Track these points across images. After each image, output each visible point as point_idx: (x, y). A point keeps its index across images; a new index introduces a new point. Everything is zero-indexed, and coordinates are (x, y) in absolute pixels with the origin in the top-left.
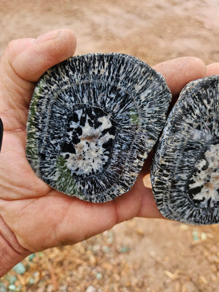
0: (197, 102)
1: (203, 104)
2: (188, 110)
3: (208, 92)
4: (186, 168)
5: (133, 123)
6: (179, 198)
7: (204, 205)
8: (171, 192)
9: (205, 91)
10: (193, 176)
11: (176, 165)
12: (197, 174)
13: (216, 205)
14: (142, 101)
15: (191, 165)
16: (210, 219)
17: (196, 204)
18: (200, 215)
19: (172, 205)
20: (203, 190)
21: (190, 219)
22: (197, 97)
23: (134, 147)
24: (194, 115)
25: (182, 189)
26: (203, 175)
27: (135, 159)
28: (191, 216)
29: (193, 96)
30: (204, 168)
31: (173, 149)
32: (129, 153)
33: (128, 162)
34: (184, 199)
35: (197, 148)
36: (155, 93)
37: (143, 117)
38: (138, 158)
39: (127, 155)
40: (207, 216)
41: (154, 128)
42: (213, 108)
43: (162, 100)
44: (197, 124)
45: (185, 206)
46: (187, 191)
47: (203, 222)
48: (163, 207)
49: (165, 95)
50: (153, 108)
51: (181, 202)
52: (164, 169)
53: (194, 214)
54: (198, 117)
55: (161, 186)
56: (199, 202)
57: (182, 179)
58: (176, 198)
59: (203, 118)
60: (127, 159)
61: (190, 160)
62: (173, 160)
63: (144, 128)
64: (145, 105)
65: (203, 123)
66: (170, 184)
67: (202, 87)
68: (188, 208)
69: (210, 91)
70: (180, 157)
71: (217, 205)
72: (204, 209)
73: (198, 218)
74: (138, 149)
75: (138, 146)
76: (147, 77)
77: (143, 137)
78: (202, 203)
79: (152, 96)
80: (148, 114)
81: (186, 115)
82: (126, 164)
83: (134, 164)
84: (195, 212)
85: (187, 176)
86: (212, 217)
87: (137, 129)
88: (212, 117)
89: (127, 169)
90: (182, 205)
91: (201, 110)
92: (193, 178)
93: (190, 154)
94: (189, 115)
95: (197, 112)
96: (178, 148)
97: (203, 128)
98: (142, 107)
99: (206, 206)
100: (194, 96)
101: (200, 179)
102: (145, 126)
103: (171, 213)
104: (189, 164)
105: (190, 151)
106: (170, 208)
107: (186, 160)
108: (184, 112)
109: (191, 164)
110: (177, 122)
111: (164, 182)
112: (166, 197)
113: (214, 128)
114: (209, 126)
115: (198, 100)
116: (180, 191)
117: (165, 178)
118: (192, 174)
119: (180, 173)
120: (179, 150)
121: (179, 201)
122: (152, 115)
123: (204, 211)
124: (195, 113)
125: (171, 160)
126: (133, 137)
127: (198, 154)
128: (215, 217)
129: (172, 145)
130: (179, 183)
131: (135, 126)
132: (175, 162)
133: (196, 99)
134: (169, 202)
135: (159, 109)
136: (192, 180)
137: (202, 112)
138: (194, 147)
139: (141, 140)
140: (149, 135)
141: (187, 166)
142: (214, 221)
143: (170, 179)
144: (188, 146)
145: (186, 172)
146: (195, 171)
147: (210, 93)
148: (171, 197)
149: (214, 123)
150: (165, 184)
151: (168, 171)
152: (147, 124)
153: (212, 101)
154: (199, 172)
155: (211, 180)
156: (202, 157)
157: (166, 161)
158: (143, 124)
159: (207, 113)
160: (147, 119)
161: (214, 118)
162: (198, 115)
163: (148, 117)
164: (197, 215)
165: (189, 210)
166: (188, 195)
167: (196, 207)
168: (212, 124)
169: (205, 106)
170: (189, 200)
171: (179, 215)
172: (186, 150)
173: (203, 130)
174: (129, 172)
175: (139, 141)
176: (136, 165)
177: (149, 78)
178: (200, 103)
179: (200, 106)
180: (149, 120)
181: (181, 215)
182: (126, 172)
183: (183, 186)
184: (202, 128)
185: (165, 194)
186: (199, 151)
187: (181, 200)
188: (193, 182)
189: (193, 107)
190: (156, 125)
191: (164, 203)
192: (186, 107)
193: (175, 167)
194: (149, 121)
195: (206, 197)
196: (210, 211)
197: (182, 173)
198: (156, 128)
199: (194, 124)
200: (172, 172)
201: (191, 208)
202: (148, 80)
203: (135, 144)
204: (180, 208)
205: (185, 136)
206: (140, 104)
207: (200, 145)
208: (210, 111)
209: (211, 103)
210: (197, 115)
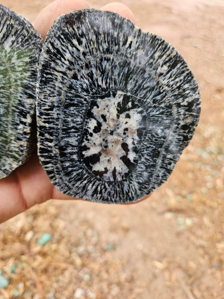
0: (64, 44)
1: (73, 45)
2: (55, 55)
3: (76, 30)
4: (73, 130)
5: (5, 80)
6: (75, 169)
7: (109, 178)
8: (62, 162)
9: (71, 28)
10: (85, 140)
11: (59, 127)
12: (89, 137)
13: (124, 178)
14: (8, 52)
15: (78, 127)
16: (121, 196)
17: (98, 177)
18: (107, 191)
19: (68, 178)
20: (102, 158)
21: (95, 195)
22: (62, 37)
23: (13, 110)
24: (65, 60)
25: (75, 157)
26: (97, 138)
27: (18, 124)
28: (95, 192)
29: (57, 36)
30: (97, 129)
31: (49, 106)
32: (10, 119)
33: (12, 129)
34: (80, 171)
35: (81, 104)
36: (20, 40)
37: (13, 71)
38: (22, 122)
39: (7, 121)
40: (116, 192)
41: (29, 84)
42: (88, 50)
43: (30, 47)
44: (72, 73)
45: (85, 180)
46: (82, 160)
47: (113, 200)
48: (57, 181)
49: (32, 40)
50: (23, 60)
51: (78, 174)
52: (46, 133)
53: (99, 189)
54: (71, 63)
55: (46, 154)
56: (101, 174)
57: (71, 145)
58: (70, 169)
59: (78, 64)
60: (10, 126)
61: (75, 120)
62: (53, 120)
63: (18, 85)
64: (12, 57)
65: (79, 71)
66: (57, 151)
67: (66, 23)
68: (90, 182)
69: (78, 28)
70: (62, 116)
71: (126, 177)
72: (110, 183)
73: (105, 195)
74: (18, 112)
75: (18, 108)
76: (6, 21)
77: (21, 97)
78: (105, 175)
79: (17, 44)
80: (19, 66)
81: (54, 61)
82: (10, 132)
83: (18, 131)
84: (99, 187)
85: (77, 141)
86: (123, 194)
87: (10, 87)
88: (90, 63)
89: (13, 138)
90: (80, 178)
91: (72, 54)
92: (85, 143)
93: (72, 112)
94: (58, 61)
95: (68, 56)
96: (56, 105)
97: (81, 77)
98: (10, 59)
99: (112, 180)
100: (59, 36)
101: (94, 144)
102: (19, 82)
103: (70, 189)
104: (75, 125)
105: (72, 108)
106: (66, 182)
107: (69, 119)
108: (51, 57)
109: (77, 125)
110: (46, 71)
111: (49, 149)
112: (57, 168)
113: (95, 76)
114: (88, 75)
115: (65, 40)
116: (72, 160)
117: (50, 144)
118: (83, 138)
119: (66, 137)
120: (58, 106)
121: (75, 173)
122: (24, 67)
123: (111, 186)
124: (66, 58)
125: (51, 120)
126: (9, 98)
127: (83, 111)
128: (127, 194)
129: (46, 100)
130: (69, 150)
131: (8, 84)
132: (57, 123)
133: (62, 39)
134: (62, 174)
135: (30, 60)
136: (85, 146)
137: (75, 56)
138: (76, 102)
139: (20, 101)
140: (26, 93)
141: (73, 127)
142: (127, 198)
143: (56, 145)
144: (68, 101)
145: (75, 136)
146: (85, 134)
147: (78, 30)
148: (64, 168)
149: (94, 71)
150: (51, 151)
151: (51, 134)
152: (21, 79)
153: (84, 40)
154: (91, 135)
155: (110, 145)
156: (90, 115)
157: (45, 122)
158: (16, 81)
159: (82, 57)
160: (18, 74)
161: (92, 63)
162: (70, 59)
163: (20, 71)
164: (103, 191)
165: (91, 185)
166: (84, 165)
167: (100, 180)
168: (92, 71)
169: (76, 47)
170: (87, 171)
171: (80, 191)
172: (67, 106)
173: (82, 79)
174: (16, 141)
175: (17, 102)
176: (21, 132)
177: (8, 22)
178: (69, 45)
179: (70, 48)
180: (22, 74)
181: (82, 191)
182: (13, 142)
183: (74, 153)
184: (79, 77)
185: (56, 164)
186: (84, 108)
187: (78, 172)
188: (86, 148)
189: (61, 50)
190: (31, 80)
191: (57, 176)
192: (52, 51)
193: (59, 129)
194: (23, 76)
195: (108, 168)
196: (118, 186)
197: (70, 137)
198: (32, 83)
199: (68, 72)
200: (57, 137)
201: (93, 182)
202: (8, 26)
203: (13, 106)
204: (79, 182)
205: (61, 88)
206: (6, 56)
207: (83, 100)
208: (84, 54)
209: (84, 44)
210: (68, 60)
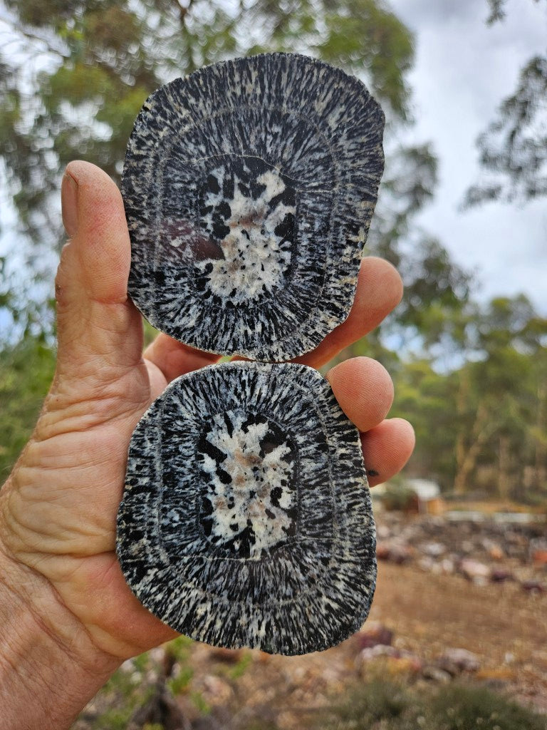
2: (358, 582)
4: (313, 483)
6: (297, 418)
7: (236, 416)
8: (319, 425)
10: (292, 471)
11: (334, 482)
12: (285, 478)
13: (210, 421)
15: (306, 490)
16: (206, 386)
17: (255, 413)
18: (233, 390)
19: (304, 398)
20: (257, 448)
21: (252, 376)
24: (344, 580)
25: (301, 439)
26: (274, 479)
28: (253, 384)
30: (276, 494)
31: (354, 510)
34: (287, 417)
35: (309, 525)
44: (331, 566)
45: (276, 403)
46: (289, 436)
48: (321, 389)
51: (289, 409)
52: (352, 468)
54: (335, 578)
55: (345, 432)
56: (252, 420)
57: (311, 458)
58: (304, 416)
59: (325, 579)
61: (313, 500)
62: (345, 490)
65: (322, 571)
66: (329, 443)
70: (333, 499)
71: (208, 424)
72: (232, 406)
78: (245, 419)
81: (358, 573)
85: (303, 467)
88: (309, 586)
90: (285, 404)
92: (289, 467)
93: (319, 510)
94: (353, 575)
95: (341, 586)
96: (345, 514)
97: (317, 564)
99: (230, 414)
101: (275, 469)
103: (297, 379)
104: (311, 492)
105: (321, 515)
106: (305, 390)
107: (322, 498)
108: (363, 577)
109: (308, 493)
110: (366, 557)
111: (343, 443)
112: (325, 413)
113: (298, 570)
114: (308, 569)
116: (304, 432)
117: (343, 451)
118: (295, 475)
119: (320, 469)
120: (342, 512)
121: (294, 410)
124: (343, 583)
125: (348, 489)
127: (303, 516)
129: (359, 517)
130: (312, 448)
132: (338, 488)
134: (315, 403)
136: (288, 462)
137: (332, 589)
138: (318, 525)
141: (313, 487)
143: (334, 452)
144: (329, 525)
145: (308, 474)
146: (293, 482)
148: (315, 414)
149: (301, 577)
150: (339, 439)
151: (344, 467)
153: (324, 612)
154: (283, 483)
155: (250, 473)
156: (293, 513)
157: (357, 484)
159: (322, 590)
161: (307, 586)
162: (337, 582)
164: (239, 389)
165: (264, 396)
166: (283, 430)
167: (251, 408)
168: (304, 575)
169: (333, 599)
170: (276, 419)
172: (329, 516)
173: (316, 560)
178: (342, 600)
179: (340, 597)
183: (303, 445)
184: (320, 562)
185: (329, 418)
186: (303, 521)
187: (290, 413)
188: (286, 458)
189: (352, 591)
191: (322, 398)
192: (362, 586)
193: (334, 479)
195: (242, 433)
196: (216, 405)
197: (316, 471)
199: (336, 565)
200: (335, 466)
201: (261, 400)
204: (284, 395)
205: (342, 540)
207: (308, 533)
210: (339, 580)
